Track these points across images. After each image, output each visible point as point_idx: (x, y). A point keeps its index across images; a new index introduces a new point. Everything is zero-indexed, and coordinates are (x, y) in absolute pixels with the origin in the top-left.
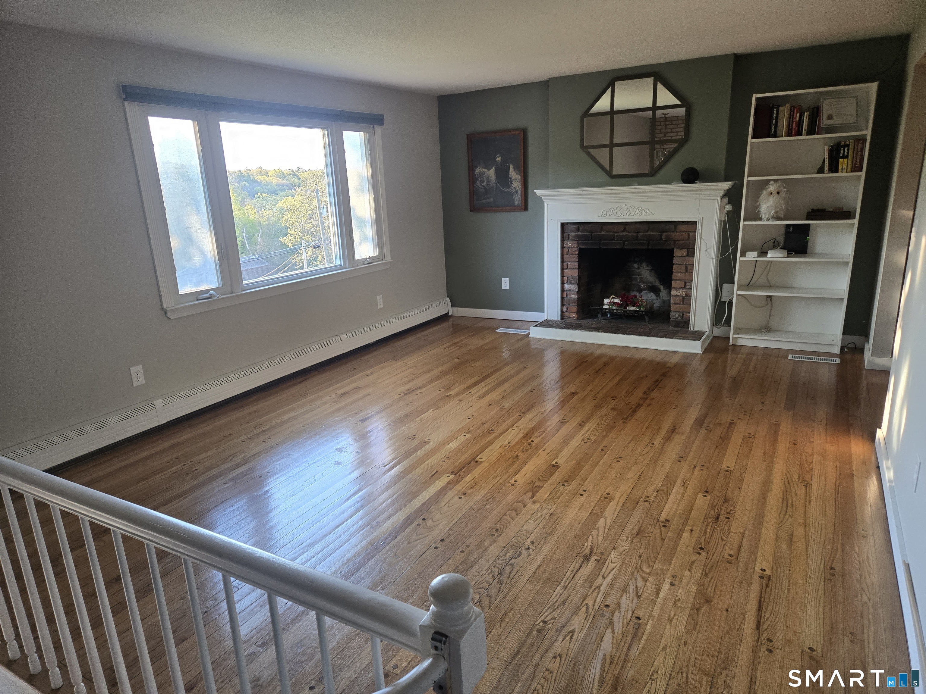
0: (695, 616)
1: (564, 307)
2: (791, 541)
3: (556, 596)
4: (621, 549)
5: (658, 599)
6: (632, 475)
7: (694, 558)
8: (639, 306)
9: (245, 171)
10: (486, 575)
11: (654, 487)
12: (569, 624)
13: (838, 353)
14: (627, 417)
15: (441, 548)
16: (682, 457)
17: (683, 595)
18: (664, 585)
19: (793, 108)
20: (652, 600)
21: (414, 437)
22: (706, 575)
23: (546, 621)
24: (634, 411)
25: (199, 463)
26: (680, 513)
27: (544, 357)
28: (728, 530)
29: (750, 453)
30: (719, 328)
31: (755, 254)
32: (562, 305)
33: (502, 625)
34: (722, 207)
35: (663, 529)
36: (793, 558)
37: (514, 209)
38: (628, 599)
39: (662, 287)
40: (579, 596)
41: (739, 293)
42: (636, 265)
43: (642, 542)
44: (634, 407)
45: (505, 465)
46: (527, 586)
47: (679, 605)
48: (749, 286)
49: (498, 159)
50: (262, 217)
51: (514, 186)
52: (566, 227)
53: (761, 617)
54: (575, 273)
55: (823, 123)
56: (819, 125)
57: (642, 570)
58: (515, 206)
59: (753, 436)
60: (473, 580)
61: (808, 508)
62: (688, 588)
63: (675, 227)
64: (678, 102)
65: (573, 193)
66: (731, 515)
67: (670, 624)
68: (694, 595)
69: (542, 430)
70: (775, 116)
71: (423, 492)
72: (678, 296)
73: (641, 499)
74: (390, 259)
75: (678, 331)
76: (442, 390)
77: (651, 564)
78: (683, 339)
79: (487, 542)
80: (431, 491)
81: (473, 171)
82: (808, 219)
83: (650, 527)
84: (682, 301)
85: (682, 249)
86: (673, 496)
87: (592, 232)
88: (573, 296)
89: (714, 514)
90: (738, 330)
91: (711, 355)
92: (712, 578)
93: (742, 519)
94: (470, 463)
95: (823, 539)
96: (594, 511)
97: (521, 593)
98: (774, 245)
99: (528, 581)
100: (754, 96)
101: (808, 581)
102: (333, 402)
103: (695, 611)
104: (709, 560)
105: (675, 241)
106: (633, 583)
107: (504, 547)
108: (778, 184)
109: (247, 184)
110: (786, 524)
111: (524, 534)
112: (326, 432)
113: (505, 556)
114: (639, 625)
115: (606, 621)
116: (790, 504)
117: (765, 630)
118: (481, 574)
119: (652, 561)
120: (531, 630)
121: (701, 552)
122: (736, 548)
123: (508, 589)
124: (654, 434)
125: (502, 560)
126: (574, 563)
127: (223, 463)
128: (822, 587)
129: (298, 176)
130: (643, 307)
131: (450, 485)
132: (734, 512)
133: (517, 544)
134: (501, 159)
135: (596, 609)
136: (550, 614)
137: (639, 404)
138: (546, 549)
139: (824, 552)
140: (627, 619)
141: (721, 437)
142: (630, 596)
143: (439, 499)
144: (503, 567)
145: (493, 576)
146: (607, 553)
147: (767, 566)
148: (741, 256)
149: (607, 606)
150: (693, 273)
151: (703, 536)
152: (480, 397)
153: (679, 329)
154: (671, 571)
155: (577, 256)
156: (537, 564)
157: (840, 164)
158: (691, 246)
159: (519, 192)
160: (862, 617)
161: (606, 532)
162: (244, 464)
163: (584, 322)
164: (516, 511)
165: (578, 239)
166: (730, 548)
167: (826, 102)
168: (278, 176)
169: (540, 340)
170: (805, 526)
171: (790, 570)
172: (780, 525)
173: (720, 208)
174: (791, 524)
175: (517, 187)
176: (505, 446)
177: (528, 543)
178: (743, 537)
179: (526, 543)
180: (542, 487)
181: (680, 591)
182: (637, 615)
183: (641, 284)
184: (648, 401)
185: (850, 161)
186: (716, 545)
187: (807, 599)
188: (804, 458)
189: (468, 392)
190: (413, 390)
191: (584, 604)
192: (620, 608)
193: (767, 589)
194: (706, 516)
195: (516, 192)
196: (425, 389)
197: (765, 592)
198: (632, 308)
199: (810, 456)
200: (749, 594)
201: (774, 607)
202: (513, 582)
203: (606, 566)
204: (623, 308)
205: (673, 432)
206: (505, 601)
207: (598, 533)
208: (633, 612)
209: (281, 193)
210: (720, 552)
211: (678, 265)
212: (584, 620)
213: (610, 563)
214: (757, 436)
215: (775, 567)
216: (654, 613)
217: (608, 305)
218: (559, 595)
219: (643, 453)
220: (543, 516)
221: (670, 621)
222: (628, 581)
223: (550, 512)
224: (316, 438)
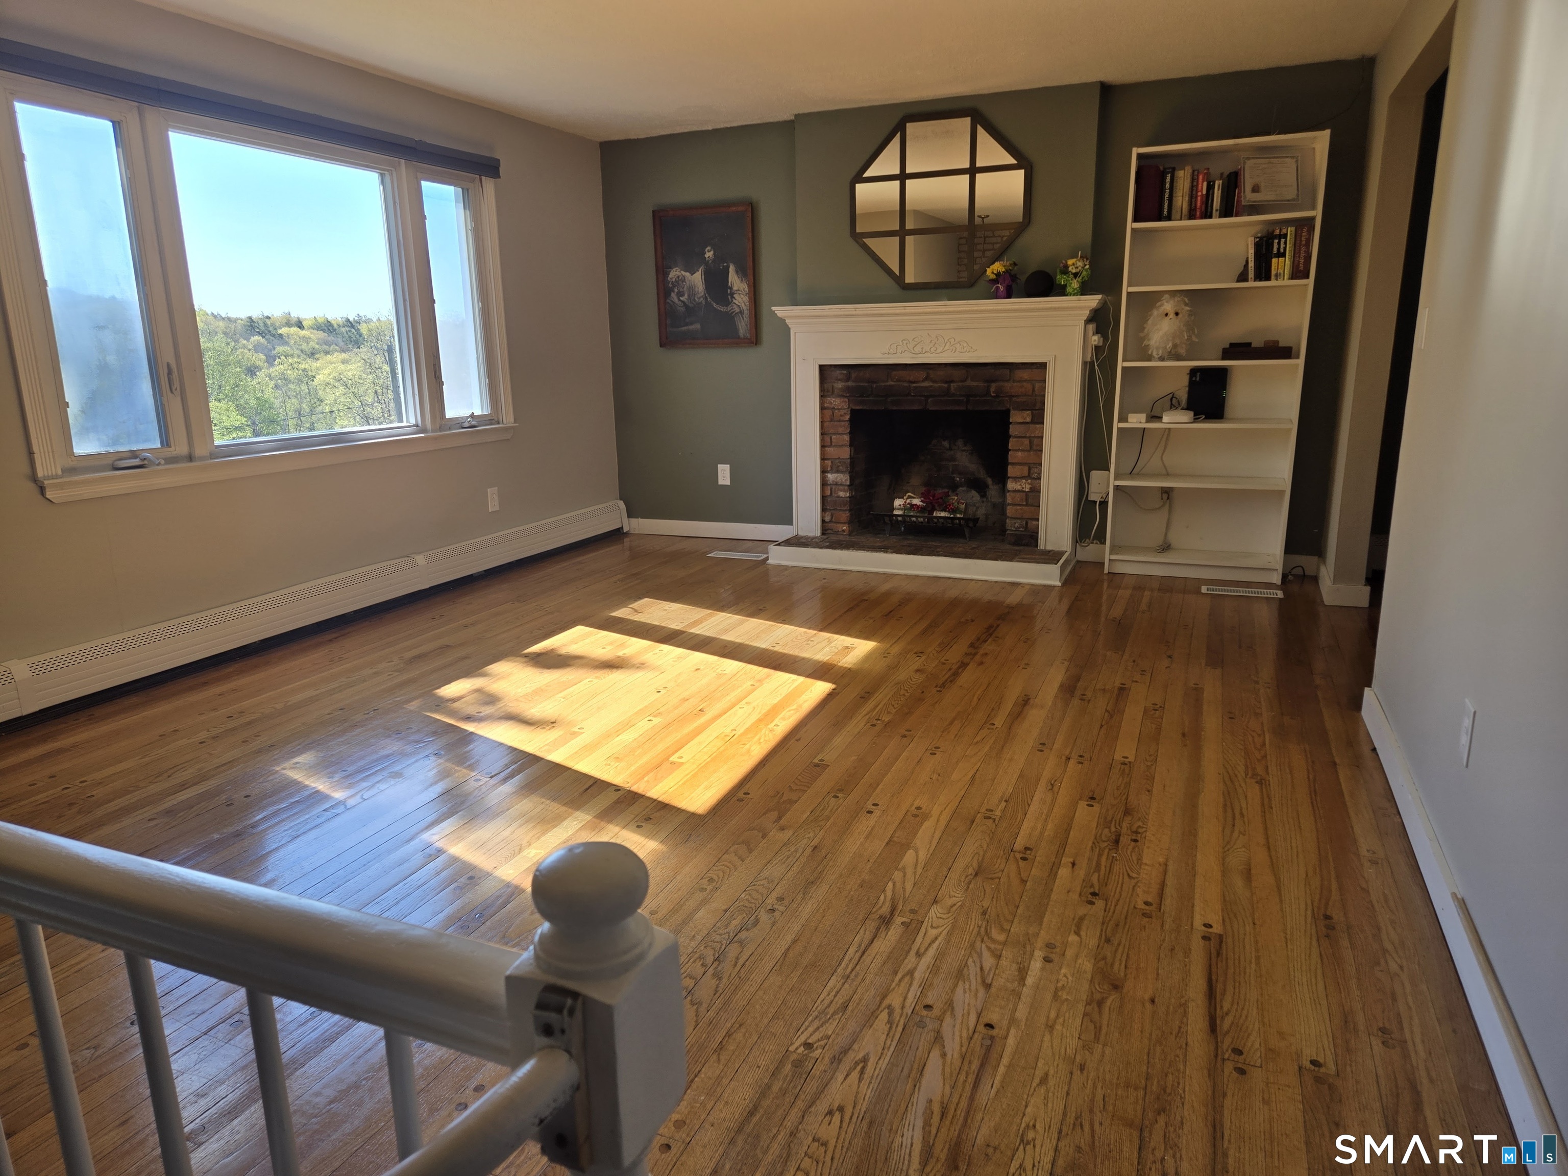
0: (1096, 1016)
1: (827, 513)
2: (1248, 874)
3: (829, 995)
4: (950, 902)
5: (1024, 989)
6: (959, 776)
7: (1083, 910)
8: (954, 511)
10: (689, 964)
11: (1000, 793)
12: (856, 1046)
13: (1279, 583)
14: (945, 683)
16: (1044, 744)
17: (1070, 978)
18: (1032, 962)
19: (1196, 173)
20: (1013, 990)
21: (552, 726)
22: (1108, 941)
23: (809, 1044)
24: (956, 674)
26: (1050, 835)
27: (793, 593)
28: (1138, 860)
29: (1159, 734)
30: (1085, 546)
31: (1142, 417)
32: (824, 510)
33: (721, 1057)
34: (1086, 340)
35: (1021, 863)
36: (1257, 902)
38: (967, 991)
39: (989, 481)
40: (873, 991)
41: (1118, 483)
42: (946, 444)
43: (987, 887)
44: (955, 667)
45: (726, 767)
46: (772, 979)
47: (1065, 997)
48: (1133, 472)
49: (709, 254)
51: (736, 302)
52: (827, 372)
53: (1215, 1010)
54: (845, 453)
55: (1245, 197)
56: (1239, 201)
57: (990, 938)
58: (740, 337)
59: (1161, 707)
61: (1270, 818)
62: (1077, 966)
63: (1012, 371)
64: (1013, 161)
65: (839, 313)
66: (1139, 835)
67: (1051, 1032)
68: (1090, 978)
69: (794, 707)
70: (1168, 185)
71: (566, 819)
72: (1018, 491)
73: (979, 815)
74: (512, 420)
75: (1020, 552)
76: (609, 648)
77: (1006, 926)
78: (1029, 562)
79: (691, 904)
81: (666, 274)
82: (1223, 358)
83: (999, 861)
84: (1024, 499)
85: (1023, 410)
86: (1034, 808)
87: (873, 383)
88: (842, 494)
89: (1110, 835)
90: (1117, 548)
91: (1074, 590)
92: (1119, 944)
93: (1160, 841)
94: (658, 766)
95: (1303, 869)
96: (895, 839)
97: (760, 993)
98: (1172, 404)
99: (773, 970)
100: (1135, 151)
101: (1289, 942)
102: (396, 671)
103: (1095, 1005)
104: (1110, 913)
105: (1011, 397)
106: (974, 962)
107: (726, 911)
108: (1177, 299)
110: (1235, 847)
111: (763, 885)
112: (376, 723)
113: (727, 926)
114: (992, 1038)
115: (928, 1036)
116: (1237, 813)
117: (1228, 1032)
119: (1007, 921)
120: (781, 1063)
121: (1094, 900)
122: (1155, 890)
123: (733, 988)
124: (993, 709)
125: (721, 935)
126: (862, 932)
128: (1315, 950)
129: (357, 330)
130: (961, 513)
131: (620, 804)
132: (1144, 829)
133: (751, 903)
134: (714, 254)
135: (907, 1014)
136: (818, 1028)
137: (962, 662)
138: (807, 909)
139: (1308, 890)
140: (968, 1029)
141: (1107, 711)
142: (970, 986)
144: (723, 947)
145: (703, 965)
146: (922, 911)
147: (1215, 919)
148: (1119, 421)
149: (928, 1007)
150: (1041, 451)
151: (1094, 872)
152: (680, 658)
153: (1021, 548)
154: (1044, 937)
155: (847, 423)
156: (789, 938)
157: (1273, 267)
158: (1039, 407)
159: (746, 312)
160: (1394, 998)
161: (918, 873)
163: (862, 537)
164: (748, 846)
165: (851, 393)
166: (1144, 891)
167: (1250, 164)
168: (320, 328)
169: (786, 568)
170: (1269, 848)
171: (1254, 924)
172: (1226, 849)
173: (1084, 341)
174: (1244, 846)
175: (743, 305)
176: (726, 736)
177: (771, 900)
178: (1165, 872)
179: (769, 901)
180: (796, 802)
181: (1063, 971)
182: (986, 1020)
183: (955, 476)
184: (978, 657)
185: (1288, 262)
186: (1119, 887)
187: (1292, 973)
188: (1250, 739)
189: (657, 651)
191: (883, 1005)
192: (953, 1009)
193: (1219, 959)
194: (1096, 838)
195: (741, 312)
197: (1217, 964)
198: (943, 514)
199: (1259, 735)
200: (1189, 970)
201: (1237, 990)
202: (742, 974)
203: (921, 934)
204: (926, 515)
205: (1025, 705)
206: (727, 1010)
207: (904, 876)
208: (979, 1016)
209: (325, 357)
210: (1128, 899)
211: (1016, 437)
212: (884, 1036)
213: (929, 928)
214: (1166, 707)
215: (1227, 920)
216: (1018, 1015)
217: (902, 509)
218: (834, 993)
219: (975, 741)
220: (800, 851)
221: (1051, 1027)
222: (966, 958)
223: (812, 844)
224: (354, 733)
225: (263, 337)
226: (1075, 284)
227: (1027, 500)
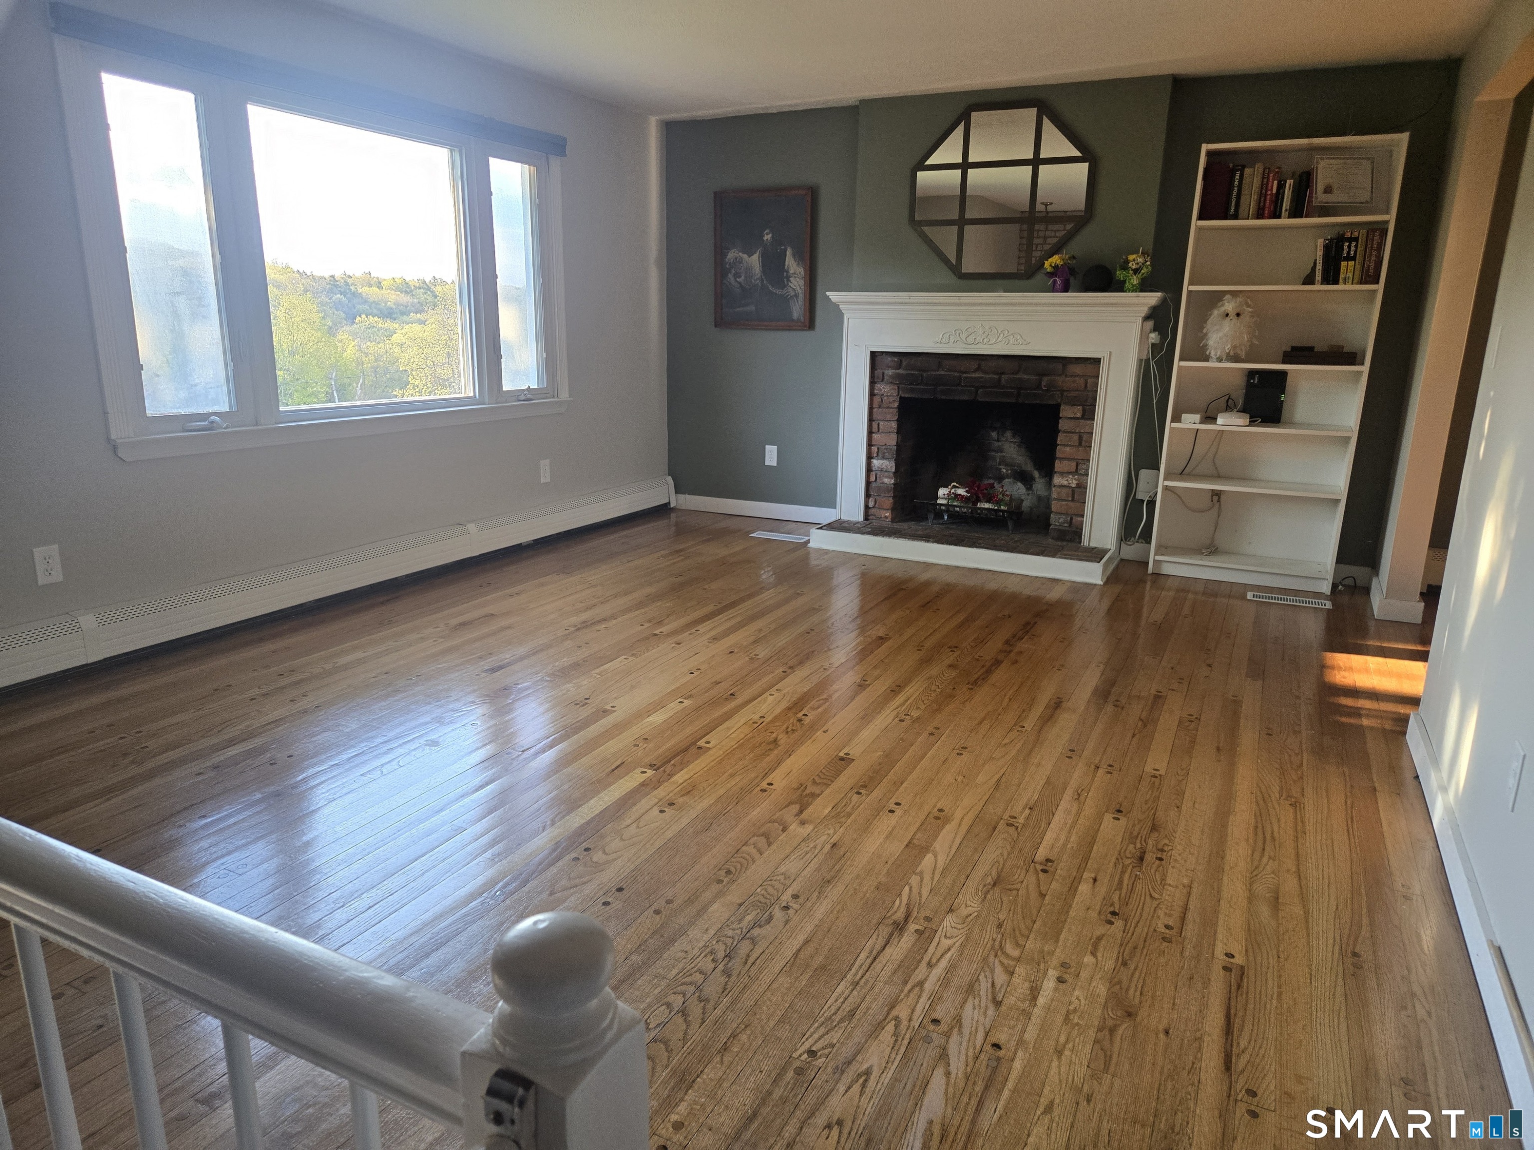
0: (1106, 1044)
1: (871, 499)
2: (1275, 902)
3: (836, 1001)
4: (964, 912)
5: (1035, 1009)
6: (985, 778)
7: (1101, 930)
8: (998, 502)
9: (343, 278)
10: (700, 958)
11: (1024, 801)
12: (859, 1058)
13: (1328, 593)
14: (976, 680)
15: (617, 905)
16: (1073, 751)
17: (1083, 1001)
18: (1045, 982)
19: (1267, 171)
20: (1023, 1010)
21: (586, 701)
22: (1125, 964)
23: (813, 1051)
24: (989, 672)
25: (154, 735)
26: (1073, 847)
27: (832, 578)
28: (1162, 880)
29: (1193, 747)
30: (1130, 545)
31: (1197, 417)
32: (868, 495)
33: (725, 1058)
34: (1143, 336)
35: (1041, 875)
36: (1283, 934)
37: (790, 326)
38: (977, 1007)
39: (1036, 474)
40: (881, 1001)
41: (1167, 483)
42: (994, 435)
43: (1005, 899)
44: (988, 664)
45: (751, 756)
46: (781, 980)
47: (1076, 1020)
48: (1182, 474)
49: (768, 237)
50: (366, 355)
51: (792, 285)
52: (879, 359)
53: (1232, 1046)
54: (891, 440)
55: (1317, 198)
56: (1310, 201)
57: (1004, 953)
58: (793, 320)
59: (1196, 718)
60: (673, 967)
61: (1303, 844)
62: (1091, 988)
63: (1064, 366)
64: (1077, 153)
65: (893, 301)
66: (1165, 854)
67: (1059, 1057)
68: (1103, 1001)
69: (825, 696)
70: (1236, 183)
71: (591, 799)
72: (1065, 486)
73: (1002, 821)
74: (568, 396)
75: (1063, 548)
76: (647, 625)
77: (1022, 942)
78: (1071, 559)
79: (708, 895)
80: (606, 799)
81: (724, 255)
82: (1284, 362)
83: (1019, 871)
84: (1070, 495)
85: (1072, 405)
86: (1059, 817)
87: (924, 371)
88: (886, 480)
89: (1134, 851)
90: (1162, 549)
91: (1117, 589)
92: (1135, 969)
93: (1185, 861)
94: (686, 750)
95: (1333, 903)
96: (915, 841)
97: (769, 994)
98: (1228, 405)
99: (783, 971)
100: (1205, 147)
101: (1313, 979)
102: (441, 637)
103: (1106, 1032)
104: (1130, 934)
105: (1062, 391)
106: (986, 977)
107: (740, 905)
108: (1239, 300)
109: (344, 299)
110: (1264, 872)
111: (779, 880)
112: (417, 689)
113: (740, 921)
114: (998, 1059)
115: (933, 1052)
116: (1268, 837)
117: (1243, 1071)
118: (690, 956)
119: (1023, 935)
120: (784, 1070)
121: (1113, 920)
122: (1177, 913)
123: (742, 986)
124: (1024, 711)
125: (734, 930)
126: (874, 937)
127: (203, 737)
128: (1340, 991)
129: (433, 292)
130: (1006, 505)
131: (645, 787)
132: (1170, 848)
133: (766, 898)
134: (773, 237)
135: (914, 1028)
136: (822, 1036)
137: (996, 660)
138: (822, 909)
139: (1337, 924)
140: (975, 1048)
141: (1140, 719)
142: (980, 1002)
143: (620, 813)
144: (735, 943)
145: (713, 960)
146: (936, 920)
147: (1237, 948)
148: (1172, 421)
149: (936, 1021)
150: (1091, 446)
151: (1115, 890)
152: (715, 639)
153: (1065, 543)
154: (1059, 955)
155: (896, 410)
156: (801, 938)
157: (1342, 271)
158: (1089, 402)
159: (801, 296)
160: (1420, 1048)
161: (936, 879)
162: (244, 740)
163: (905, 525)
164: (768, 838)
165: (900, 381)
166: (1166, 914)
167: (1322, 164)
168: (398, 289)
169: (827, 552)
170: (1299, 876)
171: (1279, 957)
172: (1255, 873)
173: (1141, 338)
174: (1273, 873)
175: (798, 288)
176: (754, 723)
177: (786, 897)
178: (1189, 894)
179: (784, 898)
180: (819, 795)
181: (1076, 993)
182: (994, 1040)
183: (1001, 467)
184: (1012, 655)
185: (1358, 267)
186: (1140, 907)
187: (1315, 1013)
188: (1287, 757)
189: (693, 631)
190: (592, 624)
191: (890, 1017)
192: (961, 1025)
193: (1239, 992)
194: (1119, 854)
195: (796, 296)
196: (614, 622)
197: (1237, 997)
198: (987, 505)
199: (1297, 754)
200: (1207, 1001)
201: (1256, 1028)
202: (752, 973)
203: (934, 943)
204: (970, 505)
205: (1056, 708)
206: (734, 1010)
207: (922, 881)
208: (987, 1034)
209: (401, 318)
210: (1148, 921)
211: (1066, 432)
212: (889, 1049)
213: (943, 938)
214: (1203, 718)
215: (1250, 950)
216: (1027, 1036)
217: (946, 499)
218: (841, 1000)
219: (1004, 742)
220: (819, 848)
221: (1059, 1052)
222: (978, 973)
223: (832, 841)
224: (396, 698)
225: (345, 296)
226: (1135, 280)
227: (1073, 497)
